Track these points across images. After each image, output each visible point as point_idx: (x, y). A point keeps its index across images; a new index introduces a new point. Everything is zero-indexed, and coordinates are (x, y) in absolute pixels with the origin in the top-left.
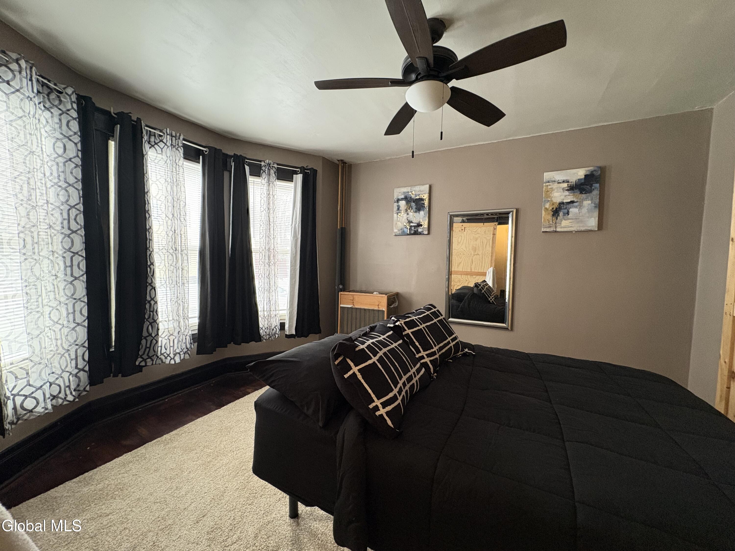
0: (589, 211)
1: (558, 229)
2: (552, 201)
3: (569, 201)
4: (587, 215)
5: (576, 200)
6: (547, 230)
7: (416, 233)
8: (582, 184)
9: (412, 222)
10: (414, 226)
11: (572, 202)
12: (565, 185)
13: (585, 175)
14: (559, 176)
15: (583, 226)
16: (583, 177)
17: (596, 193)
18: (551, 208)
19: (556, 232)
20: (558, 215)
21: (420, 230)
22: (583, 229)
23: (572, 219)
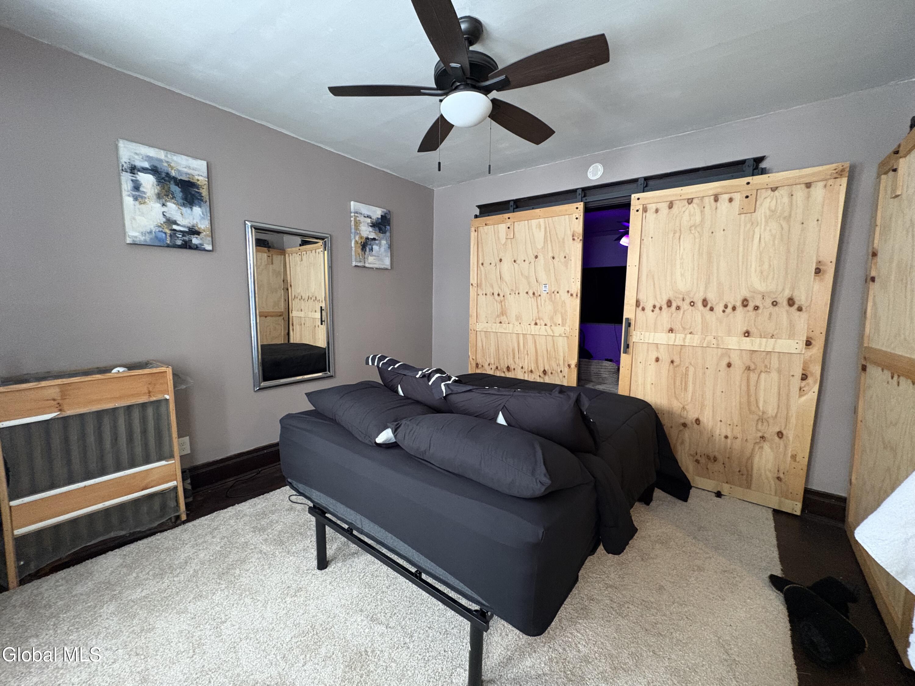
0: (385, 251)
1: (367, 265)
2: (360, 234)
3: (372, 237)
4: (384, 254)
5: (377, 238)
6: (359, 265)
7: (187, 246)
8: (380, 224)
9: (175, 223)
10: (181, 231)
11: (374, 239)
12: (369, 220)
13: (382, 216)
14: (365, 209)
15: (382, 265)
16: (380, 217)
17: (388, 234)
18: (360, 242)
19: (364, 267)
20: (366, 250)
21: (195, 240)
22: (382, 267)
23: (375, 256)
